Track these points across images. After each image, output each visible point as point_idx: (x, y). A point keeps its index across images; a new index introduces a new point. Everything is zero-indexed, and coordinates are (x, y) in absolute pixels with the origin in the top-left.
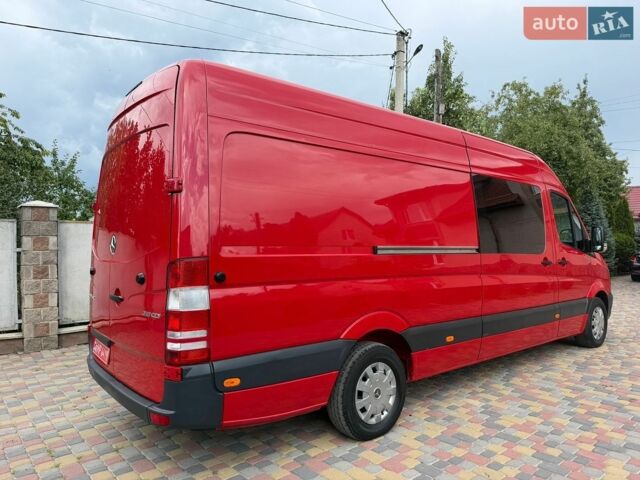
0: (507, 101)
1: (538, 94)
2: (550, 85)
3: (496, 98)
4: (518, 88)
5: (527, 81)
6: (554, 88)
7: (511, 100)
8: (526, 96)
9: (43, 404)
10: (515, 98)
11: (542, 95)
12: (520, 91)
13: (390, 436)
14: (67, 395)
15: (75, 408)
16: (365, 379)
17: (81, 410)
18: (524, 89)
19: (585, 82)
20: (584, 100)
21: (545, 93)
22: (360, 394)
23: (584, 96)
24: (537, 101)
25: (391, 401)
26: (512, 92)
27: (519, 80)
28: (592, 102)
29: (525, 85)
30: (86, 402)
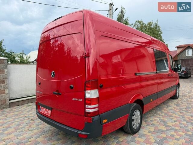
0: (137, 26)
1: (146, 24)
2: (149, 22)
3: (134, 25)
4: (140, 22)
5: (142, 20)
6: (150, 23)
7: (138, 26)
8: (142, 25)
9: (16, 129)
10: (139, 25)
11: (147, 24)
12: (141, 23)
13: (140, 131)
14: (23, 125)
15: (29, 130)
16: (134, 115)
17: (32, 131)
18: (142, 23)
19: (157, 21)
20: (157, 26)
21: (148, 24)
22: (133, 120)
23: (157, 25)
24: (146, 26)
25: (139, 121)
26: (138, 23)
27: (140, 20)
28: (159, 27)
29: (142, 22)
30: (31, 127)
